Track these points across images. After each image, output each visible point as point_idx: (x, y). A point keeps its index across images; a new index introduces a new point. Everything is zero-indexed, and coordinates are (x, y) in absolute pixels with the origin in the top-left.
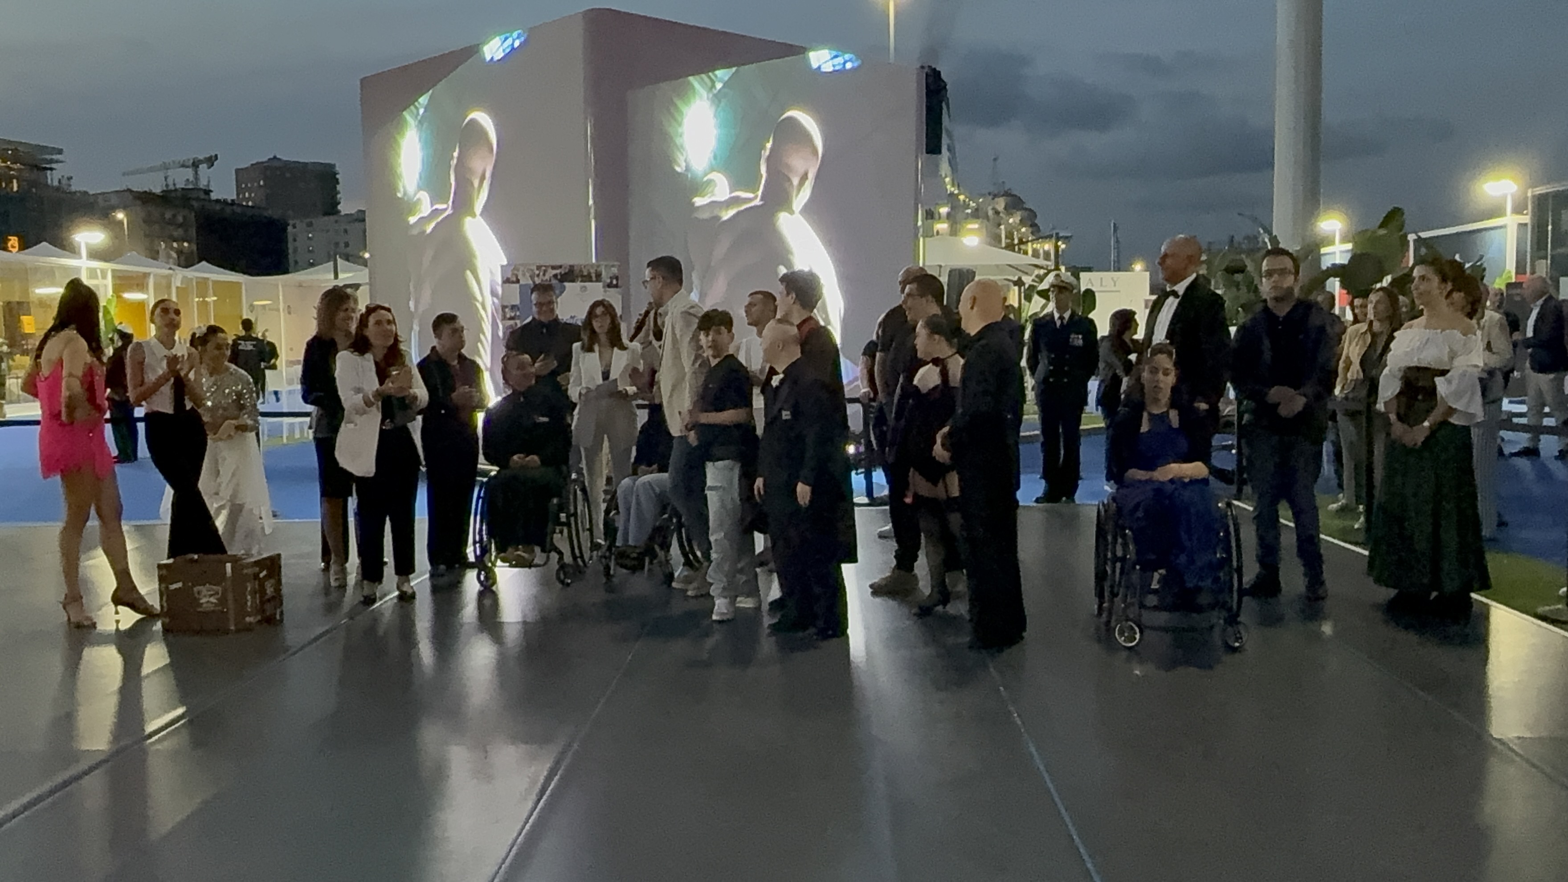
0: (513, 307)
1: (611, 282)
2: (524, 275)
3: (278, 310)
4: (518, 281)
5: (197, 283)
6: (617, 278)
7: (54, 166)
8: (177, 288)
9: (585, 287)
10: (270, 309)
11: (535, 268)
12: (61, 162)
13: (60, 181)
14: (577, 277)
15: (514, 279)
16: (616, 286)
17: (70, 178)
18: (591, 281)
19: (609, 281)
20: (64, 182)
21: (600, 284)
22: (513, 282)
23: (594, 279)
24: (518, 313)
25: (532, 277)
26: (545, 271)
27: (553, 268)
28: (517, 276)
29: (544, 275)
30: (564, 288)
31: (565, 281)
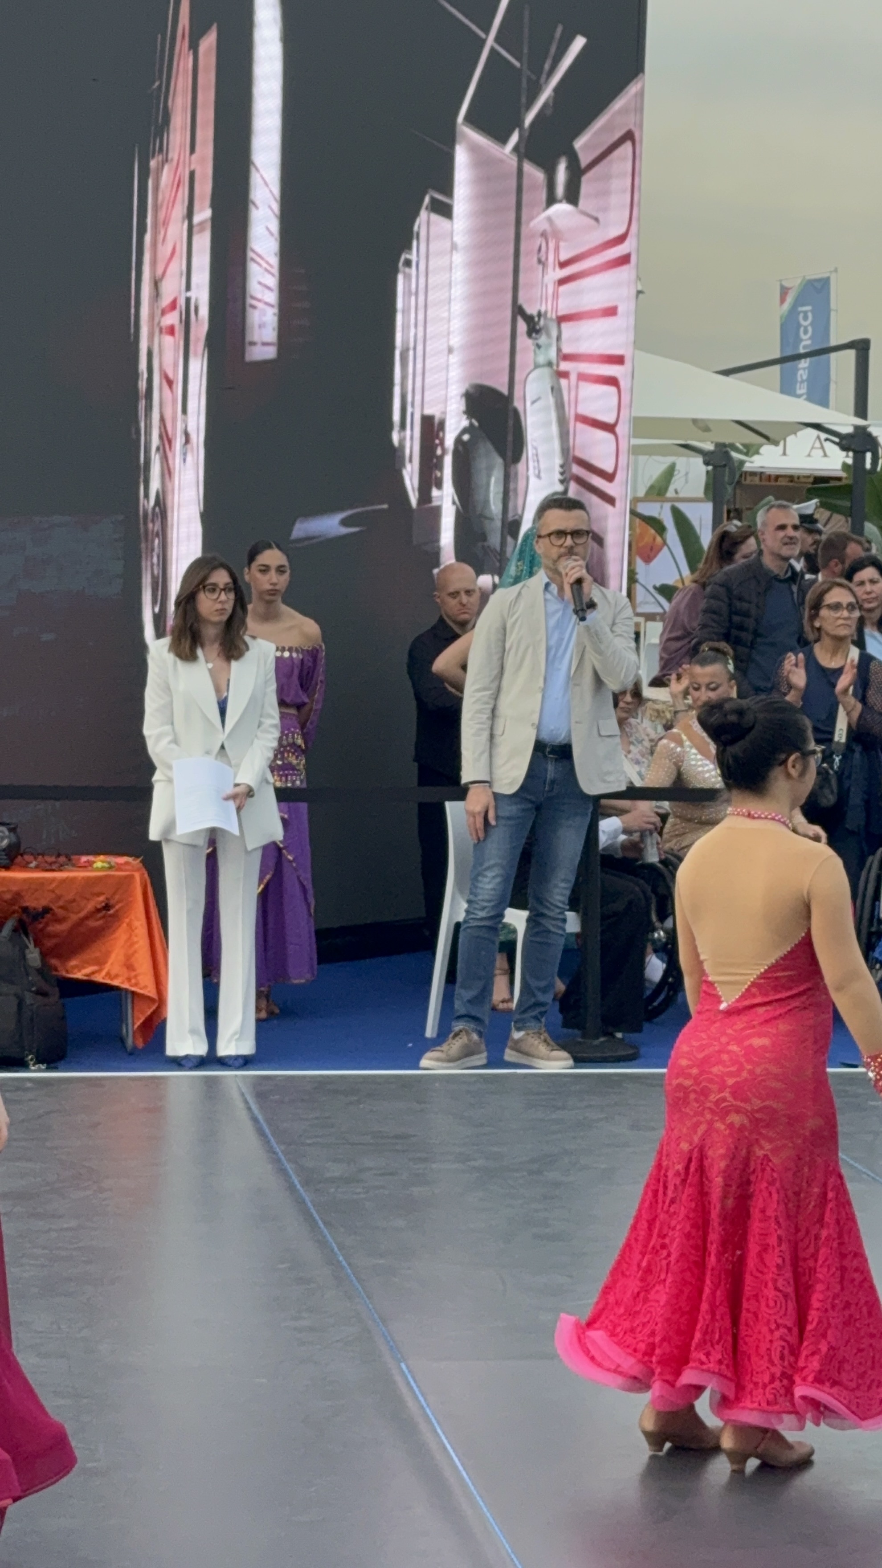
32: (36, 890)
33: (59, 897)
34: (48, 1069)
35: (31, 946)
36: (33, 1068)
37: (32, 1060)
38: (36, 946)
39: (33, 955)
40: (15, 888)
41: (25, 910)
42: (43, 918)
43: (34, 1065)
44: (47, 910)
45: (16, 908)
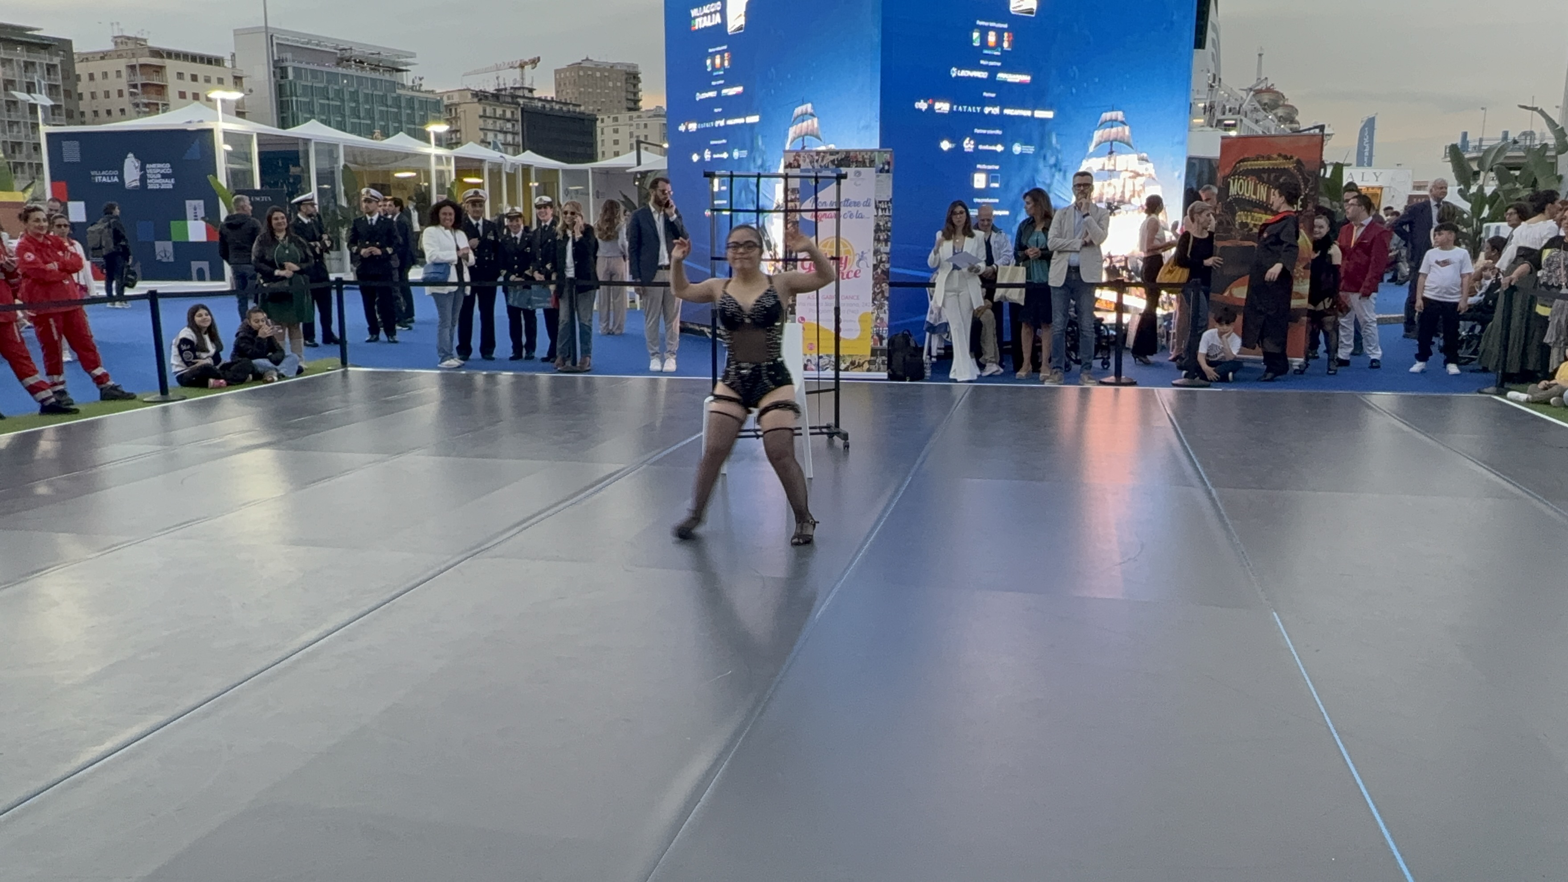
0: (793, 191)
1: (883, 168)
2: (804, 161)
3: (588, 194)
4: (799, 166)
5: (523, 169)
6: (889, 163)
7: (408, 68)
8: (507, 174)
9: (859, 173)
10: (582, 194)
11: (814, 154)
12: (414, 64)
13: (413, 82)
14: (852, 162)
15: (795, 165)
16: (888, 171)
17: (421, 79)
18: (864, 166)
19: (881, 166)
20: (417, 82)
21: (874, 169)
22: (795, 167)
23: (867, 165)
24: (798, 196)
25: (812, 162)
26: (823, 157)
27: (832, 153)
28: (798, 161)
29: (822, 160)
31: (842, 166)
37: (907, 378)
43: (907, 380)
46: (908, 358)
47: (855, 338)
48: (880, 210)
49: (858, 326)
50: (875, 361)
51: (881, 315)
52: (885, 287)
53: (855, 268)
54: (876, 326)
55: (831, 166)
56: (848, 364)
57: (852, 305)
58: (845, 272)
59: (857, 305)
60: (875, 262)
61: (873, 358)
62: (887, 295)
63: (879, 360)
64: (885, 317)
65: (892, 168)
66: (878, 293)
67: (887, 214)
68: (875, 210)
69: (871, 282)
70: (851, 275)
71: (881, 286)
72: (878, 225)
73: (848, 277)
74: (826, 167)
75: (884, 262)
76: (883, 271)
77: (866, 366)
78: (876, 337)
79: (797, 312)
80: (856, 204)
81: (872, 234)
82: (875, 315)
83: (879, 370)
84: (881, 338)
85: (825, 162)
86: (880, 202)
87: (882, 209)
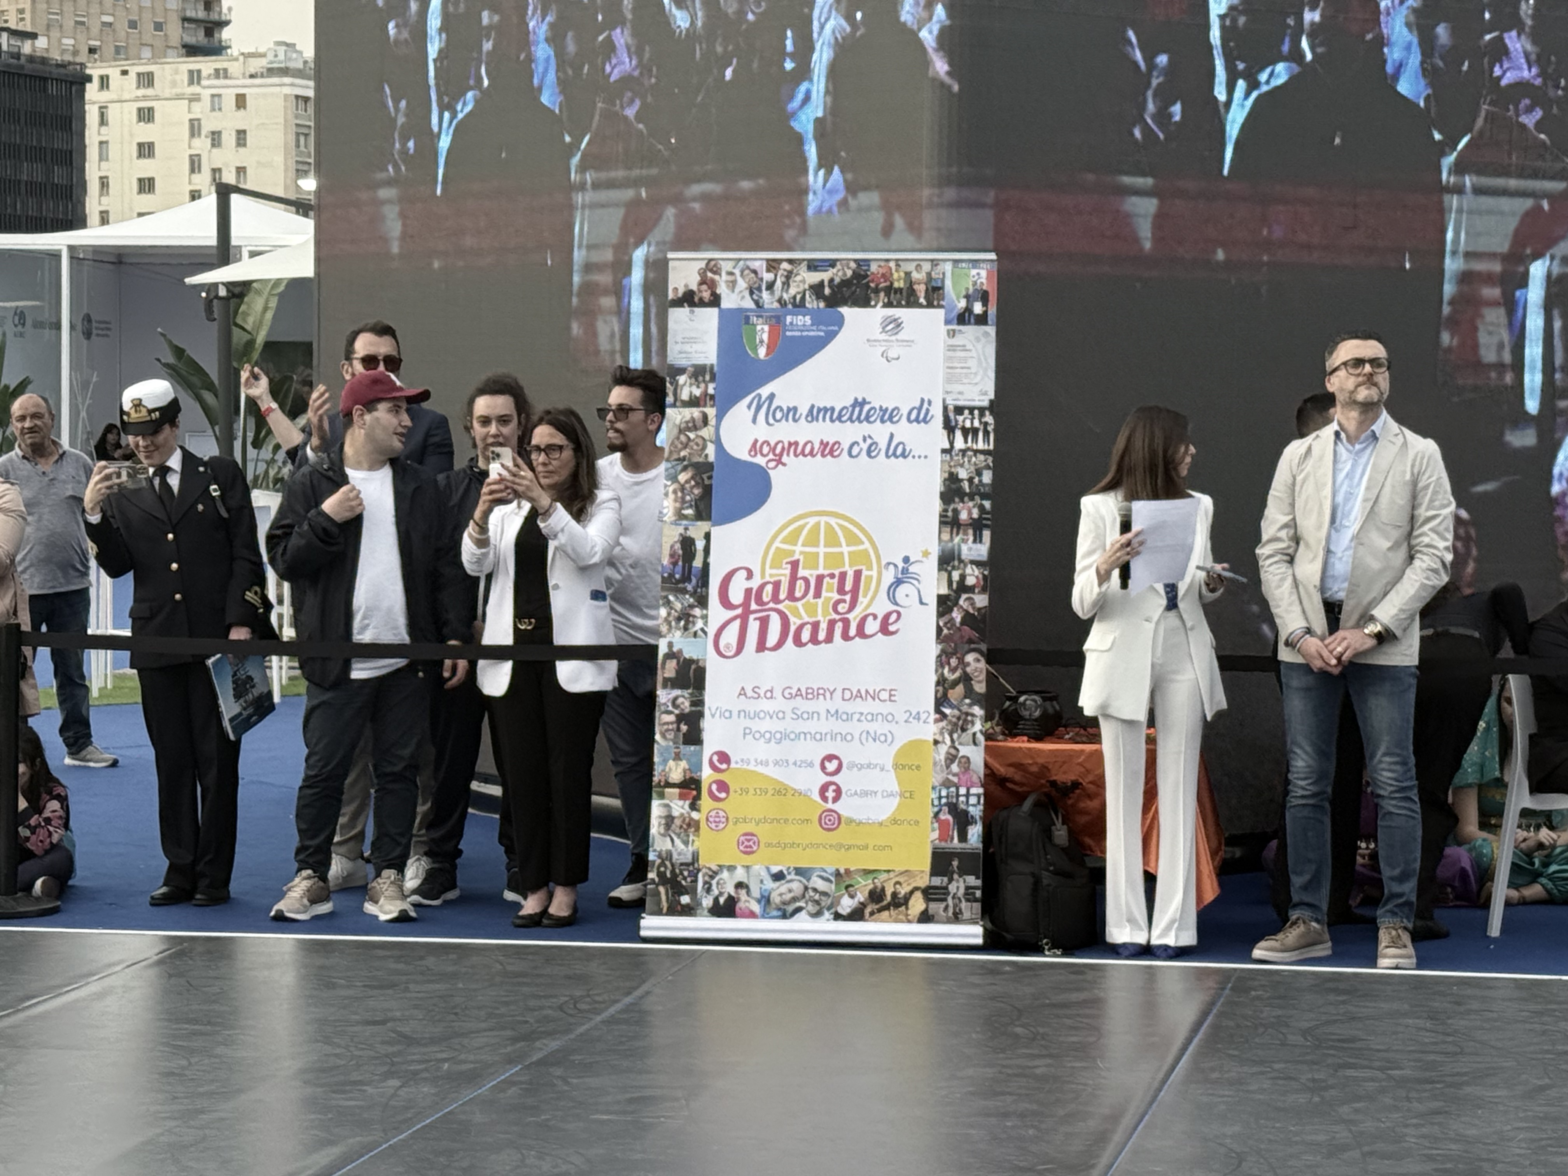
0: (699, 372)
1: (968, 310)
3: (58, 326)
4: (715, 301)
9: (898, 325)
10: (38, 325)
14: (877, 291)
15: (706, 295)
16: (982, 320)
19: (963, 304)
21: (939, 314)
22: (702, 304)
23: (922, 300)
24: (711, 391)
26: (789, 276)
28: (712, 285)
29: (786, 284)
30: (840, 321)
31: (844, 302)
32: (1064, 763)
33: (1088, 771)
34: (1064, 955)
35: (1059, 823)
36: (1047, 953)
37: (1047, 944)
38: (1063, 824)
39: (1060, 833)
40: (1041, 761)
41: (1053, 784)
42: (1073, 792)
43: (1049, 950)
44: (1076, 785)
45: (1043, 781)
46: (1047, 879)
47: (884, 816)
48: (958, 434)
49: (890, 782)
50: (946, 888)
51: (964, 751)
52: (976, 664)
53: (882, 606)
54: (947, 784)
55: (811, 303)
56: (861, 897)
57: (874, 717)
58: (854, 618)
59: (889, 718)
60: (944, 591)
61: (937, 881)
62: (980, 688)
63: (958, 886)
64: (976, 755)
65: (992, 311)
66: (955, 683)
67: (981, 445)
68: (945, 433)
69: (933, 649)
70: (872, 626)
71: (961, 660)
72: (952, 479)
73: (861, 633)
74: (799, 305)
75: (971, 589)
76: (968, 618)
77: (917, 904)
78: (945, 816)
79: (706, 736)
80: (888, 416)
81: (937, 505)
82: (943, 749)
83: (956, 918)
84: (963, 820)
85: (793, 291)
86: (959, 410)
87: (965, 432)
